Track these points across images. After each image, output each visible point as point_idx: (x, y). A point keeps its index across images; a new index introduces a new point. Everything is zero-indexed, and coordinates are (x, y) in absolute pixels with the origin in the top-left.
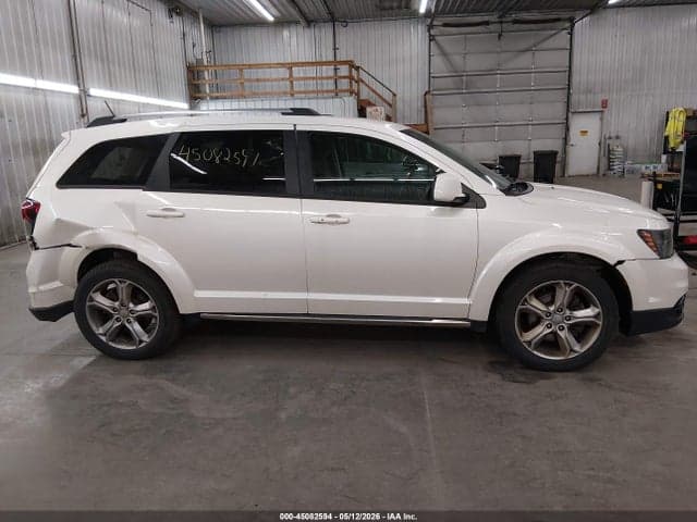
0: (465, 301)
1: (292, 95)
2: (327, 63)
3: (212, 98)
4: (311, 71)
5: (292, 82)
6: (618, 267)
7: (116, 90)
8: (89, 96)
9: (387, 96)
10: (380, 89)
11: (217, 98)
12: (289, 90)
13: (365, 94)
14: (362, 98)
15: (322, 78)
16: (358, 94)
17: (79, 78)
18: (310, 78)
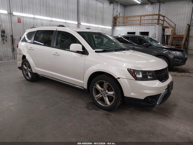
0: (82, 82)
1: (140, 25)
2: (156, 15)
3: (119, 26)
4: (151, 17)
5: (141, 21)
6: (118, 80)
7: (89, 23)
8: (80, 24)
9: (173, 25)
10: (170, 23)
11: (120, 26)
12: (139, 23)
13: (165, 24)
14: (164, 26)
15: (154, 19)
16: (163, 25)
17: (78, 20)
18: (150, 20)
